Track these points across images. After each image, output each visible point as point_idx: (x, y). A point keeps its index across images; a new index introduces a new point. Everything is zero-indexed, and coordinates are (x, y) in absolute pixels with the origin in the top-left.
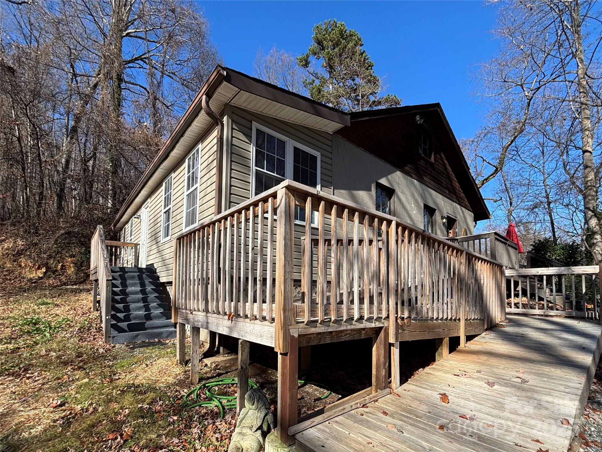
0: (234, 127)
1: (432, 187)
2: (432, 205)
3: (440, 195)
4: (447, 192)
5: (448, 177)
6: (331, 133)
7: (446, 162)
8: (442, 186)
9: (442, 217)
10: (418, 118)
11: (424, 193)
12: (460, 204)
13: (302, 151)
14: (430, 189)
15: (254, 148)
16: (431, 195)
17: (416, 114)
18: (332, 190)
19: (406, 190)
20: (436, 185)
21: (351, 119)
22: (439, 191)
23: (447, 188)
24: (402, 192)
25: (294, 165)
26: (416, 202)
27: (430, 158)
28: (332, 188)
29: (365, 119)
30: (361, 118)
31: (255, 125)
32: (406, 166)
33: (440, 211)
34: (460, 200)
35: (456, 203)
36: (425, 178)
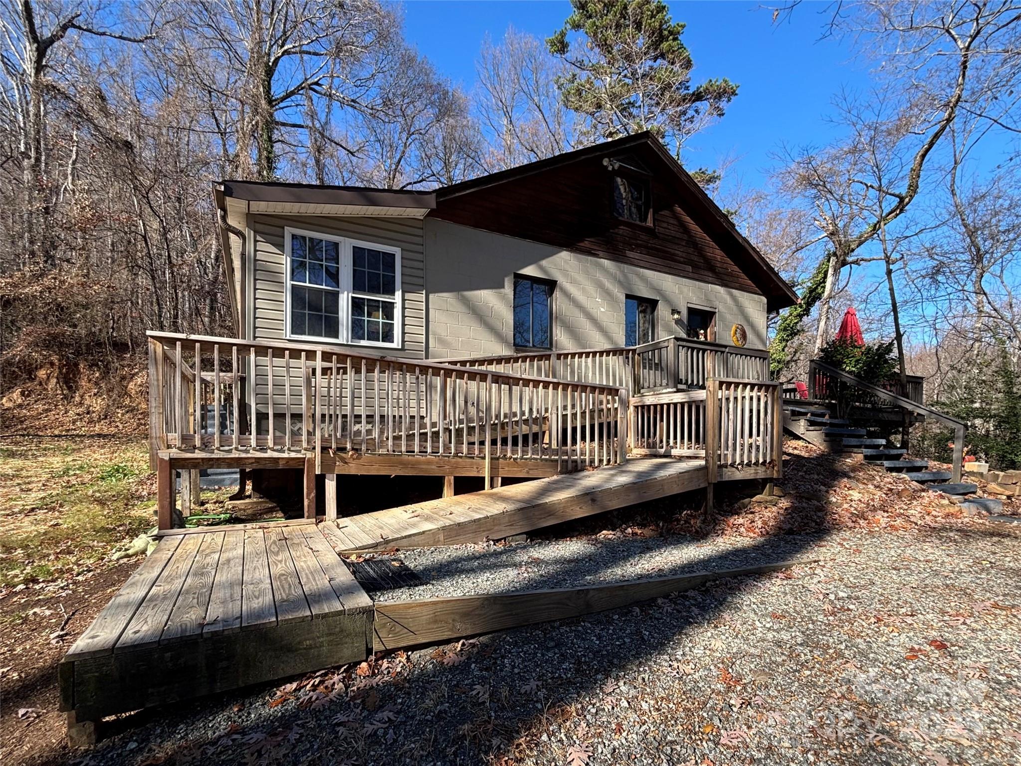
0: (258, 238)
1: (648, 265)
2: (646, 293)
3: (667, 276)
4: (690, 268)
5: (693, 243)
6: (422, 218)
7: (688, 219)
8: (675, 261)
9: (673, 310)
10: (605, 162)
11: (625, 276)
12: (723, 285)
13: (368, 250)
14: (642, 270)
15: (289, 259)
16: (644, 279)
17: (601, 158)
18: (424, 295)
19: (580, 278)
20: (659, 261)
21: (437, 197)
22: (667, 270)
23: (689, 262)
24: (573, 282)
25: (354, 270)
26: (607, 294)
27: (645, 220)
28: (424, 292)
29: (468, 192)
30: (460, 191)
31: (289, 231)
32: (582, 241)
33: (668, 301)
34: (726, 278)
35: (712, 283)
36: (630, 254)
